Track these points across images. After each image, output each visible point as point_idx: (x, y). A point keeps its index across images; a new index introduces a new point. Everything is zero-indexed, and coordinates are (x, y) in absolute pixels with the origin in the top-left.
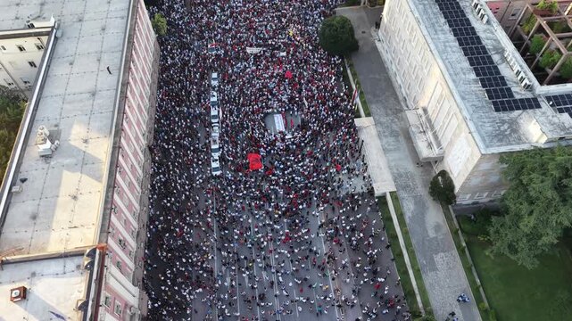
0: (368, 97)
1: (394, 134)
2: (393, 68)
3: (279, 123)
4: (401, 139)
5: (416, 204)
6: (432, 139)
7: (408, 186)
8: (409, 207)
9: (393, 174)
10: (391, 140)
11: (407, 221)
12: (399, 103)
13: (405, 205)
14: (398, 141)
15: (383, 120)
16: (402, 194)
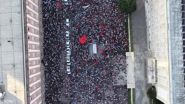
0: (134, 40)
1: (140, 62)
2: (149, 23)
3: (94, 49)
4: (143, 64)
5: (141, 94)
6: (155, 76)
7: (140, 86)
8: (138, 95)
9: (135, 80)
10: (139, 64)
11: (136, 99)
12: (147, 45)
13: (137, 94)
14: (141, 65)
15: (138, 54)
16: (137, 90)
